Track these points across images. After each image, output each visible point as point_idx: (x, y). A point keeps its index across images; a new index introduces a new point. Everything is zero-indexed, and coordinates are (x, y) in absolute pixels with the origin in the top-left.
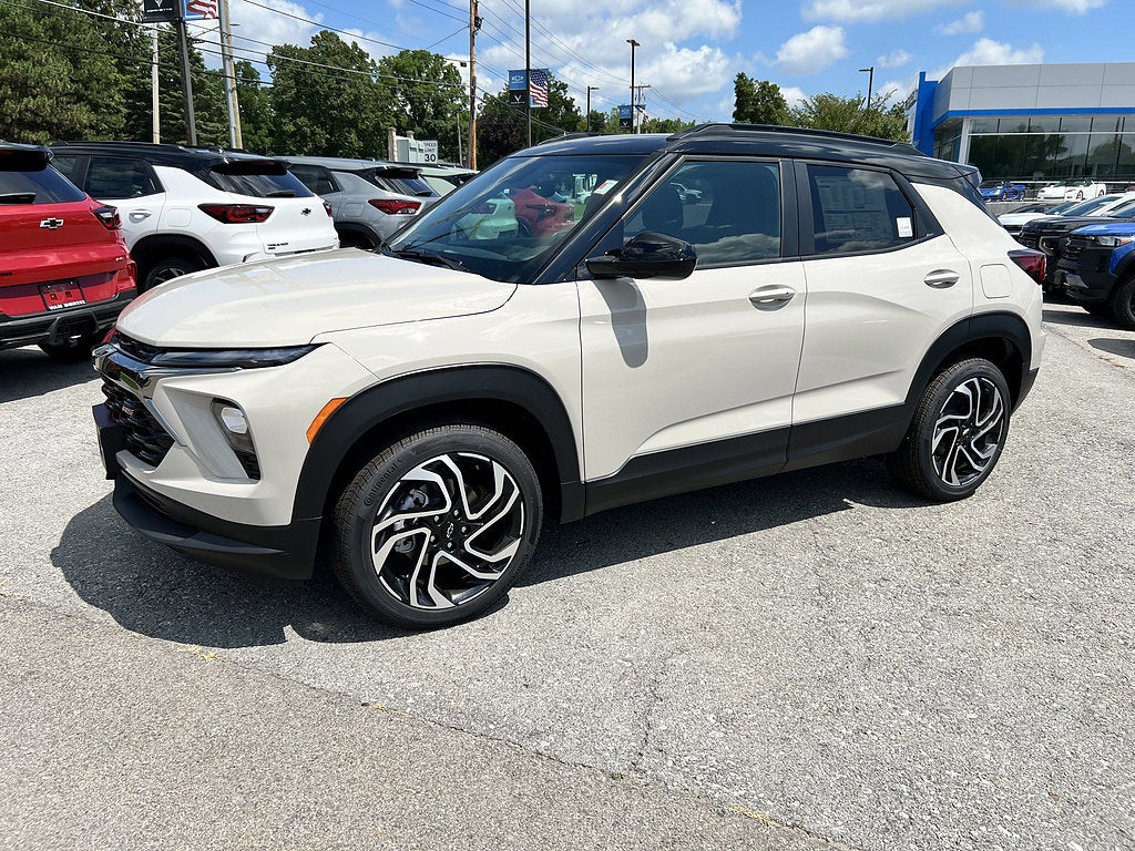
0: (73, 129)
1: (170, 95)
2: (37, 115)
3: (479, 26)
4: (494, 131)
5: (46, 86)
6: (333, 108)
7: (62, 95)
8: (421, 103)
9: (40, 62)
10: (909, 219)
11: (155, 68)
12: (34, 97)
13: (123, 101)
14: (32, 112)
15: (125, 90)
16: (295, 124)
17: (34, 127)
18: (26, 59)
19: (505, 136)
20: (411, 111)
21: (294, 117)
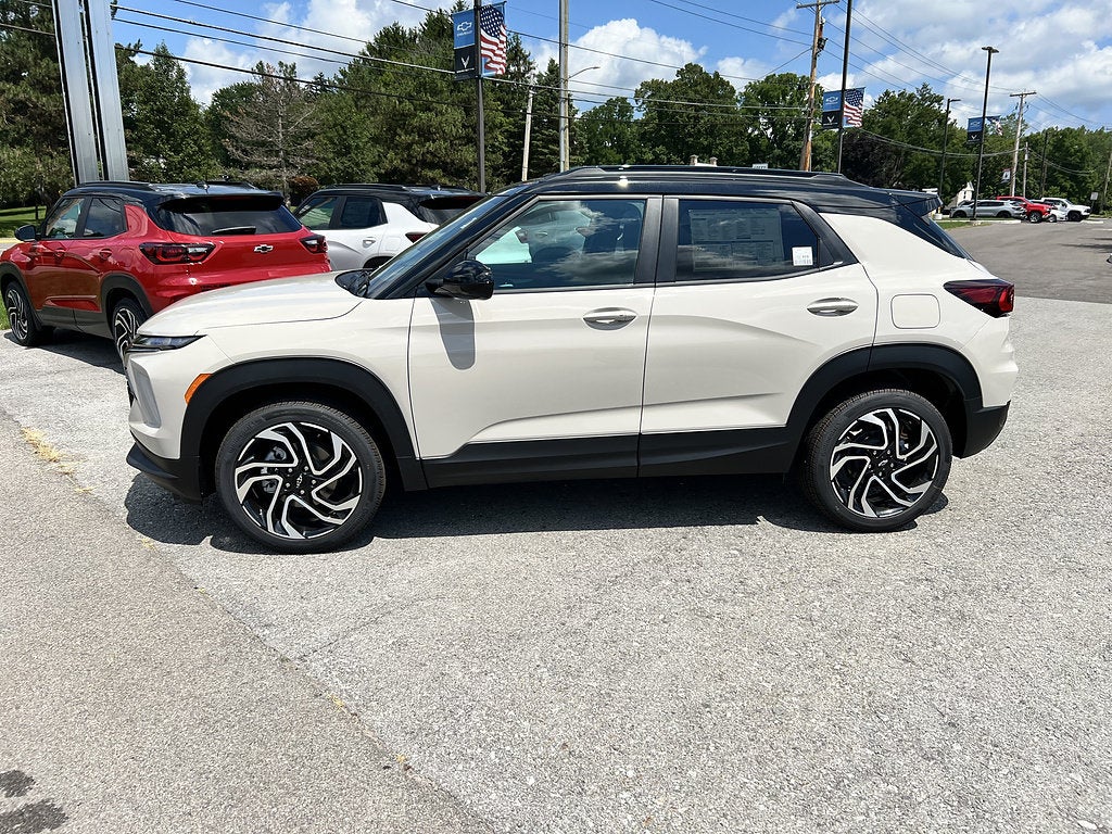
0: (461, 166)
1: (542, 134)
2: (435, 156)
3: (823, 48)
4: (854, 150)
5: (444, 132)
6: (691, 135)
7: (455, 139)
8: (783, 126)
9: (441, 112)
10: (810, 248)
11: (529, 117)
12: (434, 141)
13: (505, 141)
14: (432, 153)
15: (507, 131)
16: (654, 153)
17: (432, 166)
18: (431, 111)
19: (866, 154)
20: (772, 133)
21: (654, 147)
